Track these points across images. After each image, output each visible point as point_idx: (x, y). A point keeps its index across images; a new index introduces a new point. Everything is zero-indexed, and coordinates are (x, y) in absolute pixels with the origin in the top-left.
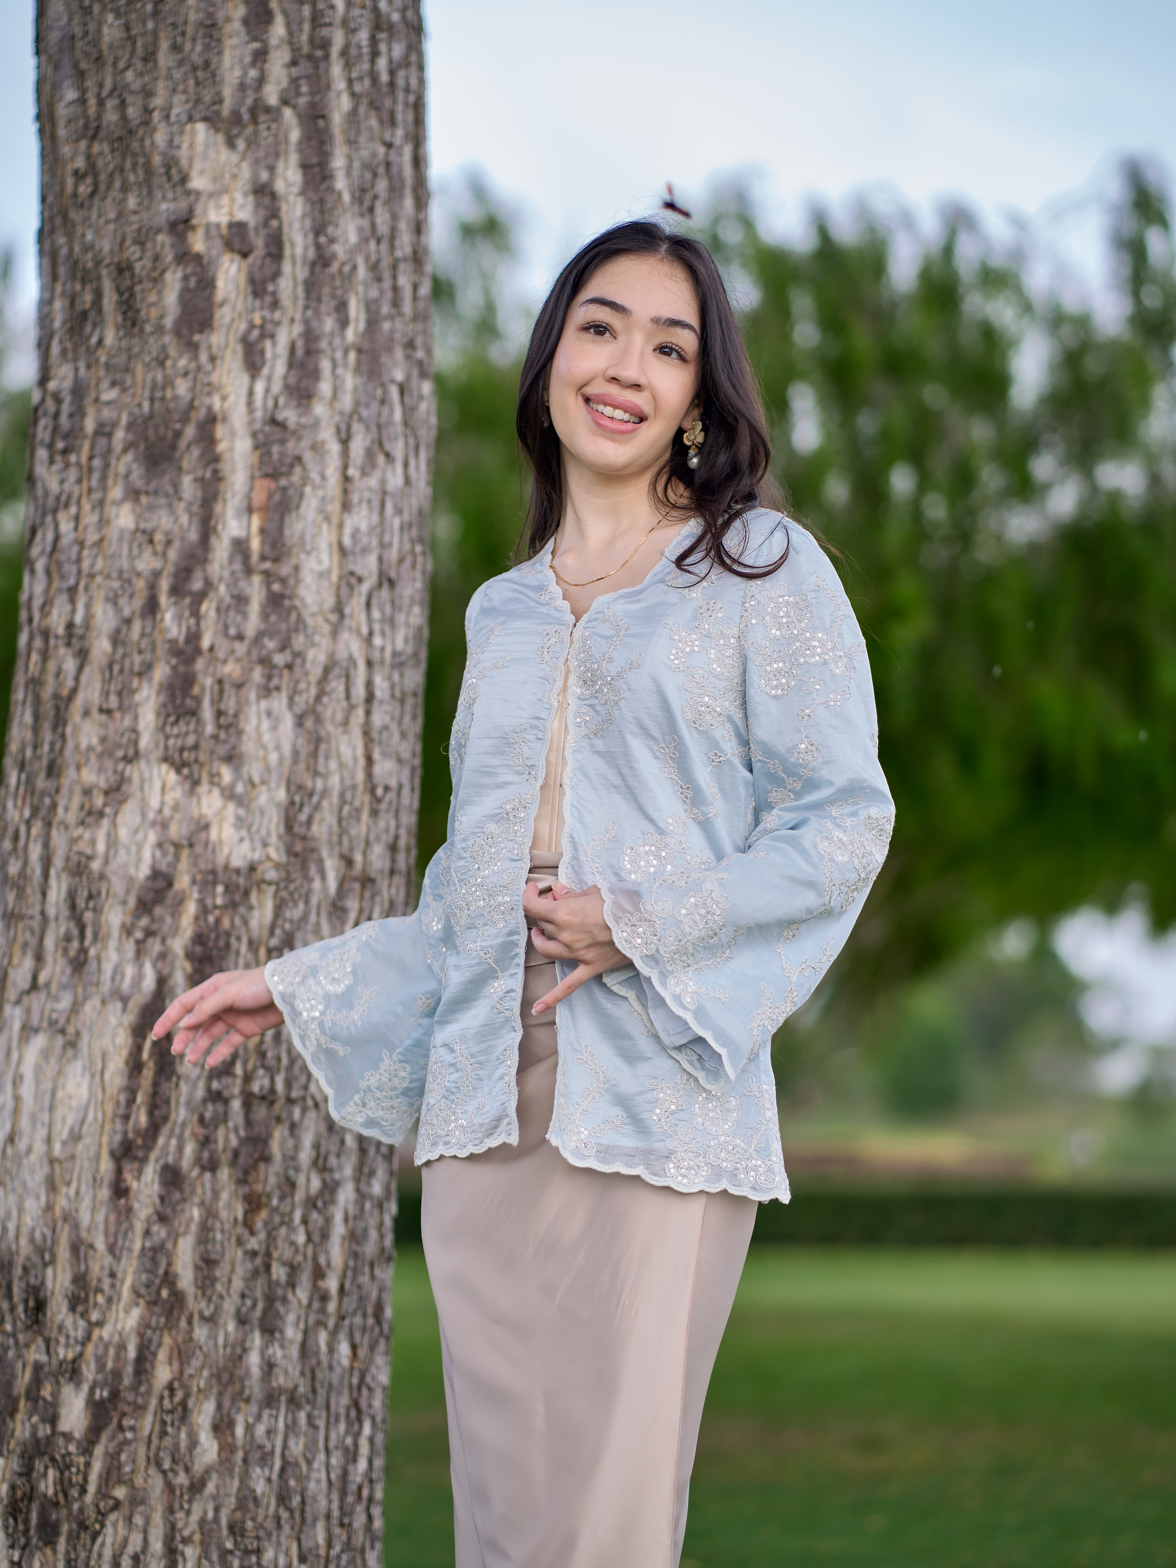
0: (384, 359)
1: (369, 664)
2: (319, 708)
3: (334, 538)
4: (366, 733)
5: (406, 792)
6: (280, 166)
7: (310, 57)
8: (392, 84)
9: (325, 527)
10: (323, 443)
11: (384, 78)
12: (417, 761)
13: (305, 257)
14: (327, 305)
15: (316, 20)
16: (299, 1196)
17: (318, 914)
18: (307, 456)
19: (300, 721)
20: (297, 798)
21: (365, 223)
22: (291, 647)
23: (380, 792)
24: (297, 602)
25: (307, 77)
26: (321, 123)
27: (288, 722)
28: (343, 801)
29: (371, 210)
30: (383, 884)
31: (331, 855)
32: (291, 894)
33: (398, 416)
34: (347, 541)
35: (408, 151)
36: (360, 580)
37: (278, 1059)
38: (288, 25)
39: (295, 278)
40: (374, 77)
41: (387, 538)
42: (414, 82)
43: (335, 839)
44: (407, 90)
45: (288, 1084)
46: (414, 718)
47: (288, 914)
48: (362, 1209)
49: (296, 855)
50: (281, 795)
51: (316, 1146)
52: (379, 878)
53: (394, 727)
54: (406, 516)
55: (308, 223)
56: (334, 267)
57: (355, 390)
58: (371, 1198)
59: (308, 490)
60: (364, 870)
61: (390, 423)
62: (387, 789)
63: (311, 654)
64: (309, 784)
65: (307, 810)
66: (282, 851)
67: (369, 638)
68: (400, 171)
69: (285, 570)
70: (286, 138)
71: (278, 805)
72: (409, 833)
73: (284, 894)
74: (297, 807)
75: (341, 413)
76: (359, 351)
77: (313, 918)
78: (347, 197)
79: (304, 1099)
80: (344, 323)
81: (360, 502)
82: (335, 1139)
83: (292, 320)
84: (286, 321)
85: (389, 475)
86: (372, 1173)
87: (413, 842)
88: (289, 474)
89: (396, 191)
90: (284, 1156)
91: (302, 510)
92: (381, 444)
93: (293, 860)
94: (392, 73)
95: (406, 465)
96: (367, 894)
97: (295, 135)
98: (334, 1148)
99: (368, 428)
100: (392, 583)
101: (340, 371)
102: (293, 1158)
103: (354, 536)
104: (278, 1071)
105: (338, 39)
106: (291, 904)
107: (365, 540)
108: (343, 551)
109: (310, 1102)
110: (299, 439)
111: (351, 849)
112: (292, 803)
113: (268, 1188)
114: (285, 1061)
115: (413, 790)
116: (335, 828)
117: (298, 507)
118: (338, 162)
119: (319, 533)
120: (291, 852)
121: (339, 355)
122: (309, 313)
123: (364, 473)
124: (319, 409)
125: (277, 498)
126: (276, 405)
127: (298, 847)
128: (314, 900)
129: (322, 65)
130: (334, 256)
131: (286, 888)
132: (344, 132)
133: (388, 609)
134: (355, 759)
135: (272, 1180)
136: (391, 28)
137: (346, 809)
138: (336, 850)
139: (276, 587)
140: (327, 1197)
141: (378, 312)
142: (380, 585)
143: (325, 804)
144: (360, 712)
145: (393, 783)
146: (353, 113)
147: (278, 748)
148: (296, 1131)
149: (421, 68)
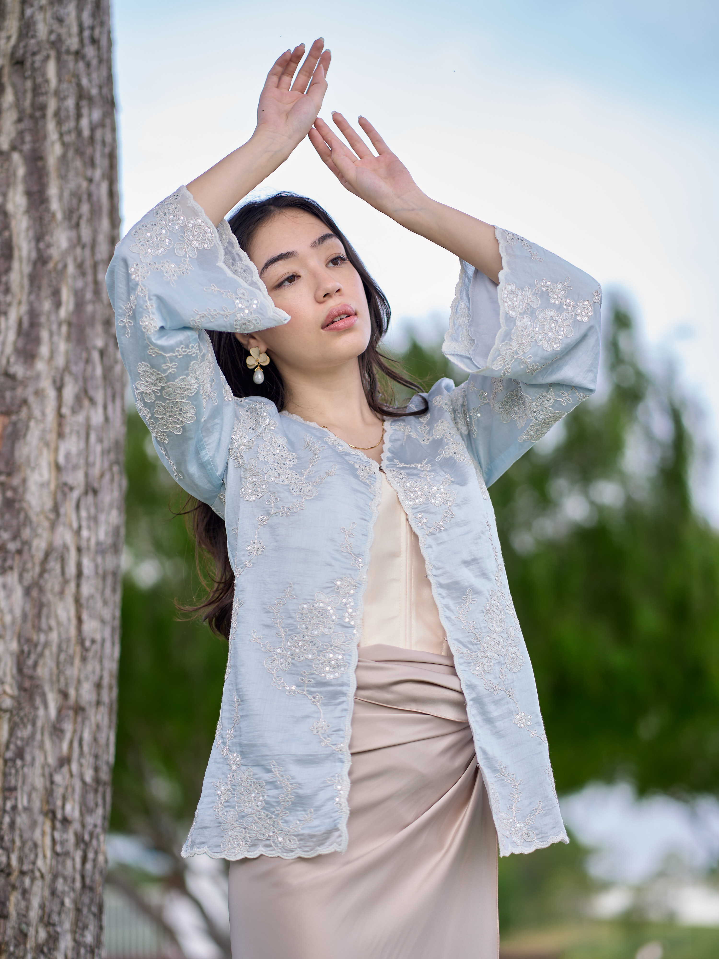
0: (89, 331)
1: (79, 550)
2: (42, 582)
3: (52, 458)
4: (77, 601)
5: (108, 645)
6: (11, 194)
7: (32, 116)
8: (92, 138)
9: (45, 451)
10: (43, 390)
11: (86, 133)
12: (117, 623)
13: (29, 260)
14: (46, 292)
15: (36, 90)
16: (30, 944)
17: (42, 734)
18: (32, 399)
19: (27, 591)
20: (26, 648)
21: (73, 234)
22: (20, 536)
23: (88, 643)
24: (25, 505)
25: (30, 130)
26: (40, 164)
27: (18, 593)
28: (60, 649)
29: (78, 225)
30: (91, 712)
31: (52, 690)
32: (22, 719)
33: (99, 371)
34: (61, 460)
35: (104, 187)
36: (71, 489)
37: (13, 841)
38: (16, 94)
39: (21, 272)
40: (79, 133)
41: (91, 459)
42: (108, 138)
43: (54, 678)
44: (104, 143)
45: (21, 860)
46: (114, 590)
47: (19, 734)
48: (78, 953)
49: (25, 690)
50: (14, 646)
51: (42, 907)
52: (87, 707)
53: (98, 597)
54: (106, 444)
55: (31, 234)
56: (51, 265)
57: (67, 353)
58: (85, 946)
59: (32, 424)
60: (77, 701)
61: (93, 377)
62: (93, 641)
63: (35, 543)
64: (35, 637)
65: (33, 657)
66: (15, 685)
67: (78, 532)
68: (99, 200)
69: (16, 481)
70: (15, 174)
71: (12, 654)
72: (111, 675)
73: (17, 719)
74: (25, 655)
75: (57, 369)
76: (70, 324)
77: (38, 737)
78: (59, 216)
79: (32, 871)
80: (58, 304)
81: (71, 433)
82: (57, 901)
83: (20, 303)
84: (15, 304)
85: (92, 413)
86: (85, 927)
87: (114, 682)
88: (18, 412)
89: (95, 212)
90: (18, 914)
91: (29, 437)
92: (86, 391)
93: (23, 694)
94: (93, 129)
95: (105, 408)
96: (79, 719)
97: (21, 171)
98: (56, 908)
99: (76, 380)
100: (95, 492)
101: (55, 338)
102: (25, 916)
103: (68, 456)
104: (13, 851)
105: (52, 105)
106: (21, 726)
107: (74, 460)
108: (58, 468)
109: (37, 874)
110: (26, 387)
111: (67, 685)
112: (22, 652)
113: (6, 939)
114: (18, 843)
115: (113, 644)
116: (55, 671)
117: (25, 435)
118: (53, 191)
119: (40, 454)
120: (21, 688)
121: (54, 327)
122: (33, 297)
123: (74, 411)
124: (40, 366)
125: (10, 429)
126: (8, 362)
127: (27, 684)
128: (39, 723)
129: (40, 123)
130: (50, 258)
131: (18, 714)
132: (58, 169)
133: (93, 511)
134: (69, 620)
135: (10, 932)
136: (90, 99)
137: (63, 657)
138: (56, 687)
139: (9, 494)
140: (51, 945)
141: (83, 296)
142: (86, 493)
143: (47, 653)
144: (72, 585)
145: (98, 637)
146: (63, 158)
147: (11, 611)
148: (27, 896)
149: (114, 130)
